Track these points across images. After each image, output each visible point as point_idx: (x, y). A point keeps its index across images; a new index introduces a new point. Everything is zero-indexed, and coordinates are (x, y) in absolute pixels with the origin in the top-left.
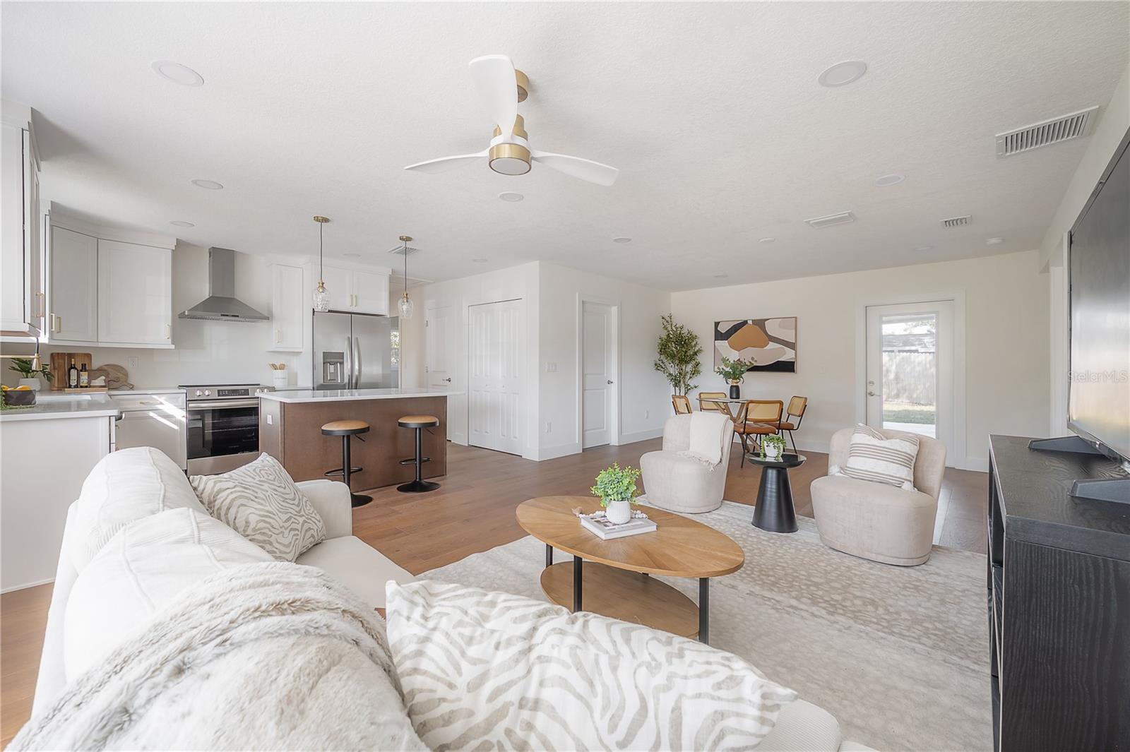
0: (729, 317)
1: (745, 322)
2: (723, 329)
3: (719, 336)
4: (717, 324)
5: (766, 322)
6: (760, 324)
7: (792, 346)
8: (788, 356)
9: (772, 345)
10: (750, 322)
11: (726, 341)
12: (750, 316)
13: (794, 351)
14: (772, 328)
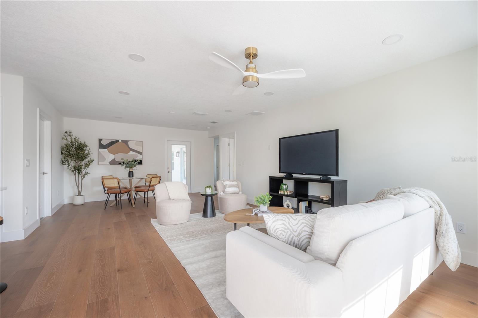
0: (108, 137)
1: (117, 141)
2: (104, 143)
3: (101, 146)
4: (100, 140)
5: (129, 142)
6: (126, 142)
7: (141, 153)
8: (139, 157)
9: (131, 153)
10: (120, 141)
11: (107, 149)
12: (120, 138)
13: (141, 156)
14: (131, 145)
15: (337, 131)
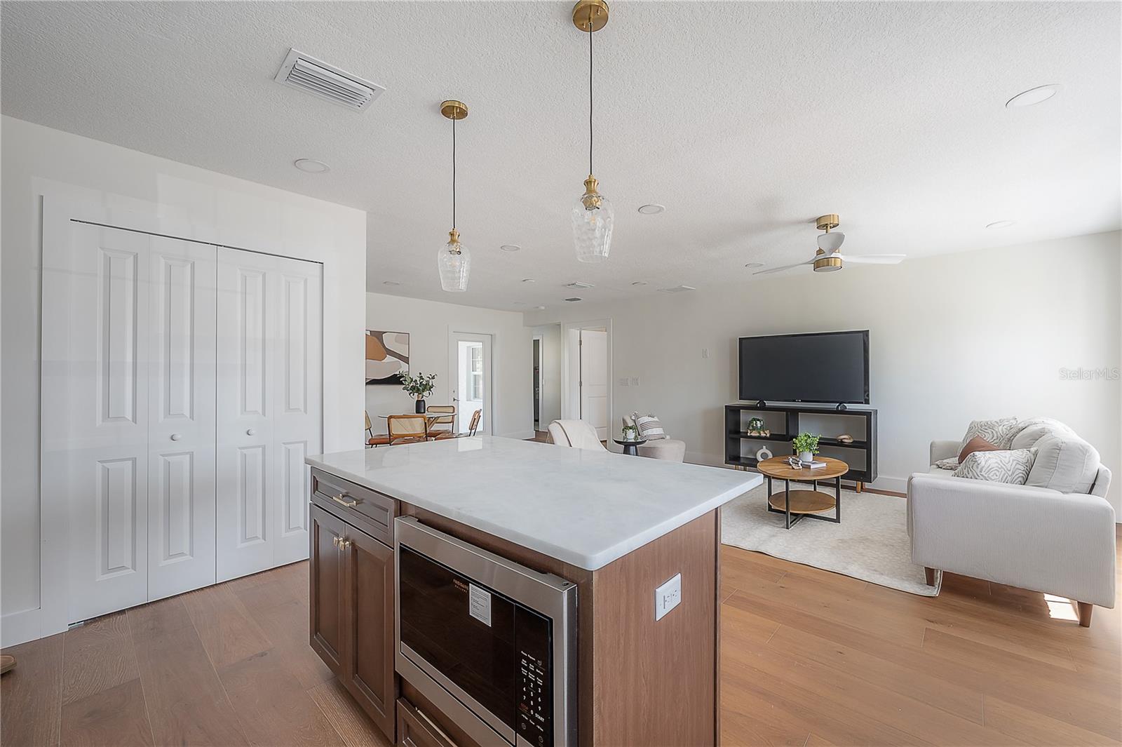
5: (383, 335)
6: (378, 336)
7: (406, 360)
8: (402, 369)
9: (389, 359)
13: (407, 365)
14: (389, 341)
15: (866, 333)
